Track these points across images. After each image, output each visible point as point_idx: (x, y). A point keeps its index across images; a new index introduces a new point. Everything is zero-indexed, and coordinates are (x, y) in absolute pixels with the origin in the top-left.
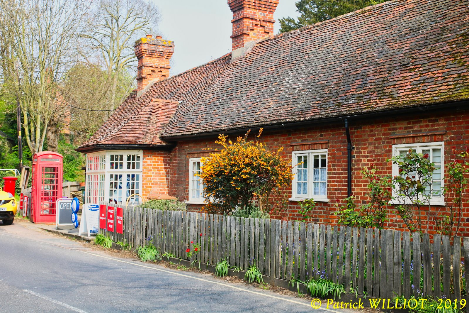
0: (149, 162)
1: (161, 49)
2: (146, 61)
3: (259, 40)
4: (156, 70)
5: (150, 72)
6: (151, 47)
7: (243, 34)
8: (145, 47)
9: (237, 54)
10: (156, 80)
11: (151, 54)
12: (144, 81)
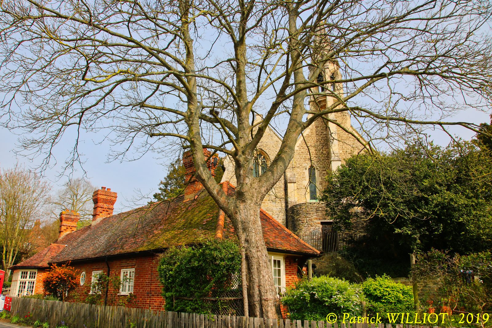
0: (40, 275)
1: (73, 217)
2: (64, 223)
3: (104, 218)
4: (69, 228)
5: (65, 228)
6: (67, 216)
7: (96, 215)
8: (64, 216)
9: (94, 223)
10: (68, 233)
11: (67, 219)
12: (62, 233)
